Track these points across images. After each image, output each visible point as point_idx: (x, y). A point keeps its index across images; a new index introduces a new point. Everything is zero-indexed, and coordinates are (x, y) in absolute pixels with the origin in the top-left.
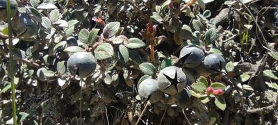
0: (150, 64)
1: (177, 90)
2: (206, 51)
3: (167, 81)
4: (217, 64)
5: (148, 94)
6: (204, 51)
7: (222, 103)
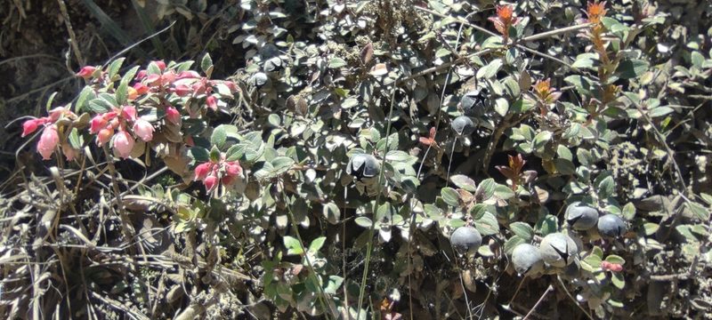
0: (527, 225)
1: (566, 262)
2: (600, 209)
3: (556, 254)
4: (615, 230)
5: (528, 265)
6: (597, 209)
7: (620, 279)
